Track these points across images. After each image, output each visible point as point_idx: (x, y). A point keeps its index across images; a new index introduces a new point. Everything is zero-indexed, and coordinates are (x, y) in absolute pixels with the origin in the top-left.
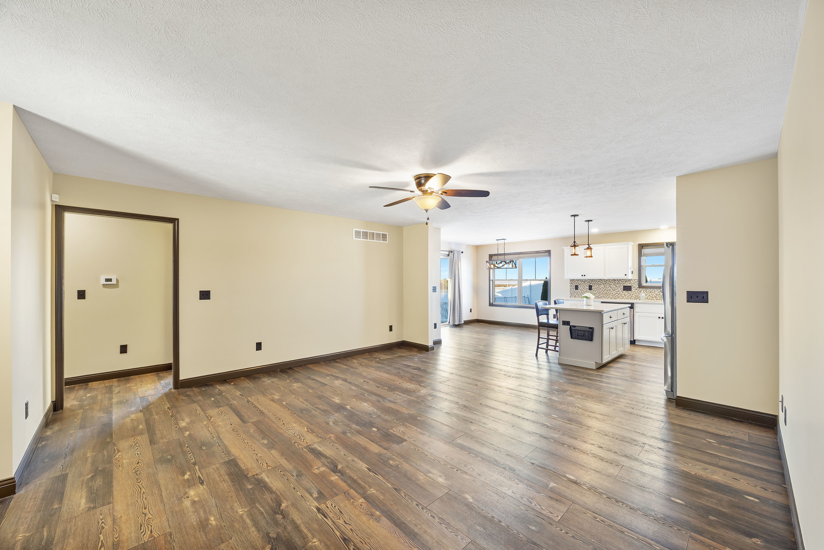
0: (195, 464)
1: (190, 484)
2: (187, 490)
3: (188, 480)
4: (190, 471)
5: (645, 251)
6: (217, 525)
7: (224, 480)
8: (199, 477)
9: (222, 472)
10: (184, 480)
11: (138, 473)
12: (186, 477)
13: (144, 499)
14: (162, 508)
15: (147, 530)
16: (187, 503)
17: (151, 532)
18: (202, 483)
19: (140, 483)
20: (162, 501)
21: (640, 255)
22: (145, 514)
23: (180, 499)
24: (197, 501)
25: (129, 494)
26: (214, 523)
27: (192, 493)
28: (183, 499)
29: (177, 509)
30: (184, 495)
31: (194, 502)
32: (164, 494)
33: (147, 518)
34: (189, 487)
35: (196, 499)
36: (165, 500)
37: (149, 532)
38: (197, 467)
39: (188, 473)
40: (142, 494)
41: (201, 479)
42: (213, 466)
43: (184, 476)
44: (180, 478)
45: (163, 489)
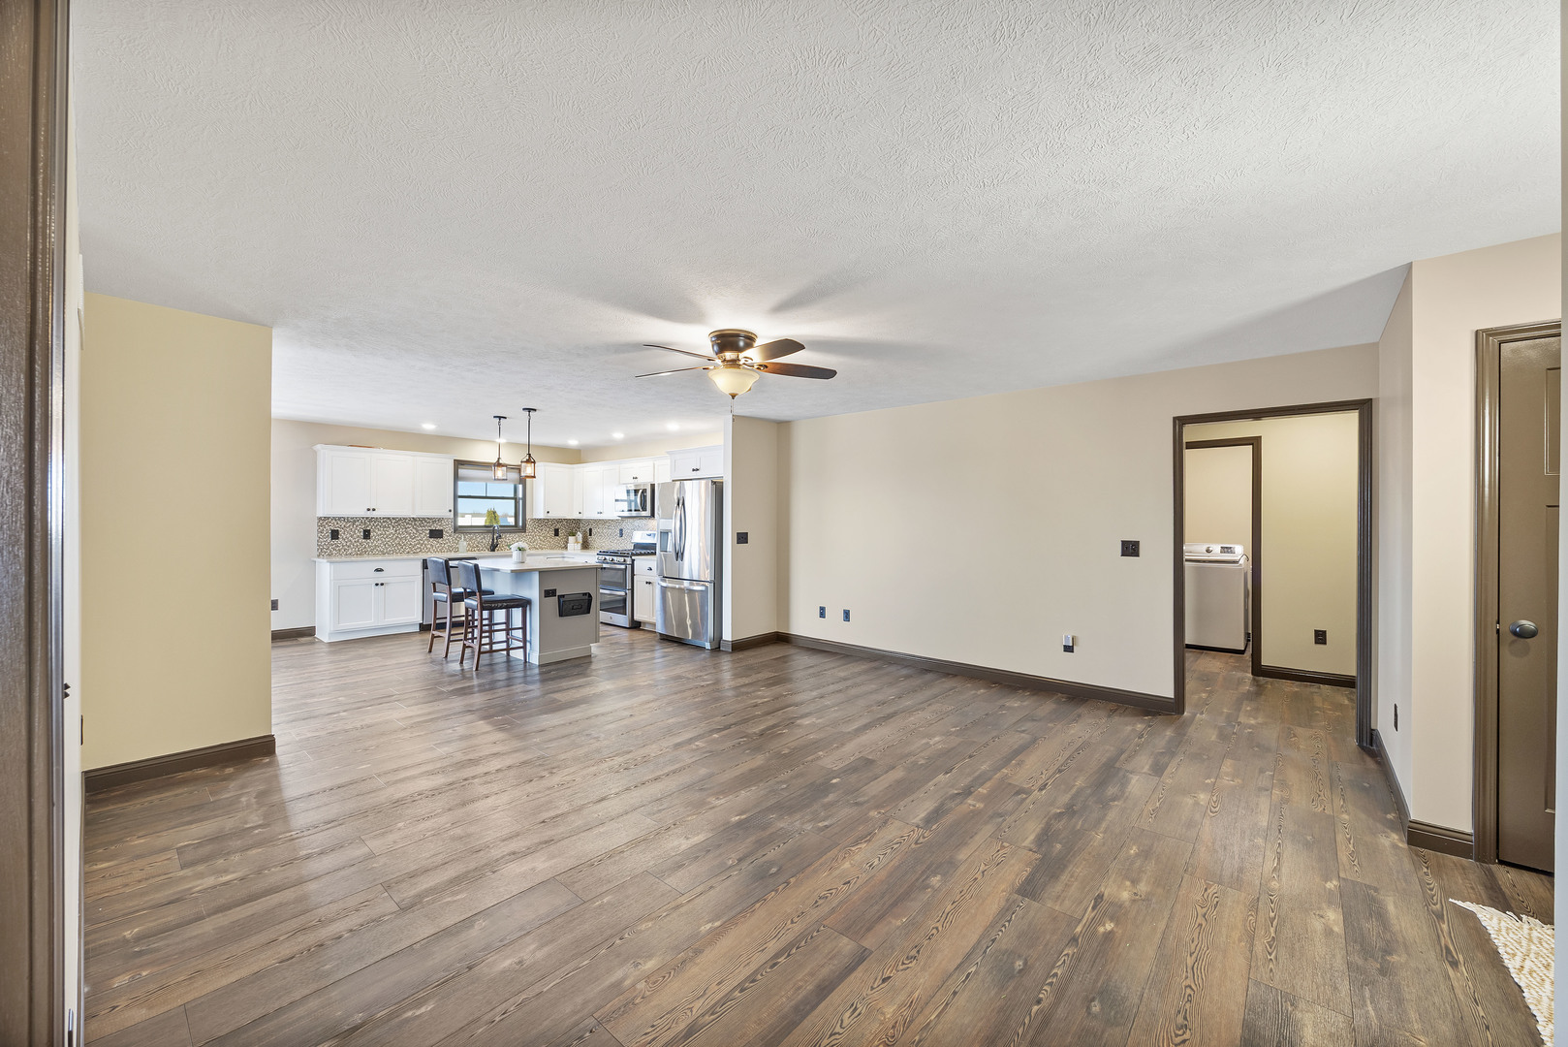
0: (1074, 940)
1: (1117, 912)
2: (1127, 904)
3: (1112, 919)
4: (1095, 930)
5: (462, 472)
6: (1134, 844)
7: (1072, 876)
8: (1094, 908)
9: (1058, 887)
10: (1117, 925)
11: (1180, 1020)
12: (1109, 926)
13: (1196, 943)
14: (1178, 906)
15: (1210, 896)
16: (1143, 888)
17: (1206, 890)
18: (1100, 897)
19: (1188, 982)
20: (1171, 917)
21: (456, 477)
22: (1204, 916)
23: (1147, 899)
24: (1129, 880)
25: (1217, 973)
26: (1134, 848)
27: (1125, 895)
28: (1143, 897)
29: (1160, 891)
30: (1138, 900)
31: (1134, 882)
32: (1162, 926)
33: (1205, 910)
34: (1120, 906)
35: (1128, 883)
36: (1166, 914)
37: (1209, 891)
38: (1079, 929)
39: (1101, 929)
40: (1195, 954)
41: (1095, 902)
42: (1057, 908)
43: (1111, 932)
44: (1120, 931)
45: (1159, 935)
